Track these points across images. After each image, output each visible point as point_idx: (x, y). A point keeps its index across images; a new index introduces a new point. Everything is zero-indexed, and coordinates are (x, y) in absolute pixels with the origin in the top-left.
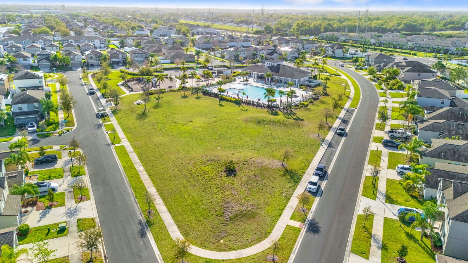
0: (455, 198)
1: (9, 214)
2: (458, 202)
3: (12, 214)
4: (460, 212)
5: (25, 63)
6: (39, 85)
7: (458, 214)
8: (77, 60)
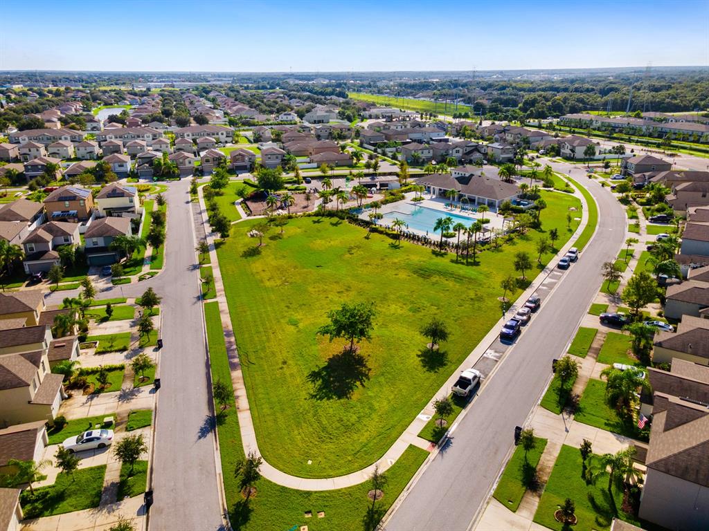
0: (666, 430)
1: (41, 403)
2: (669, 438)
3: (45, 403)
4: (664, 456)
5: (121, 169)
6: (129, 204)
7: (660, 458)
8: (188, 165)
